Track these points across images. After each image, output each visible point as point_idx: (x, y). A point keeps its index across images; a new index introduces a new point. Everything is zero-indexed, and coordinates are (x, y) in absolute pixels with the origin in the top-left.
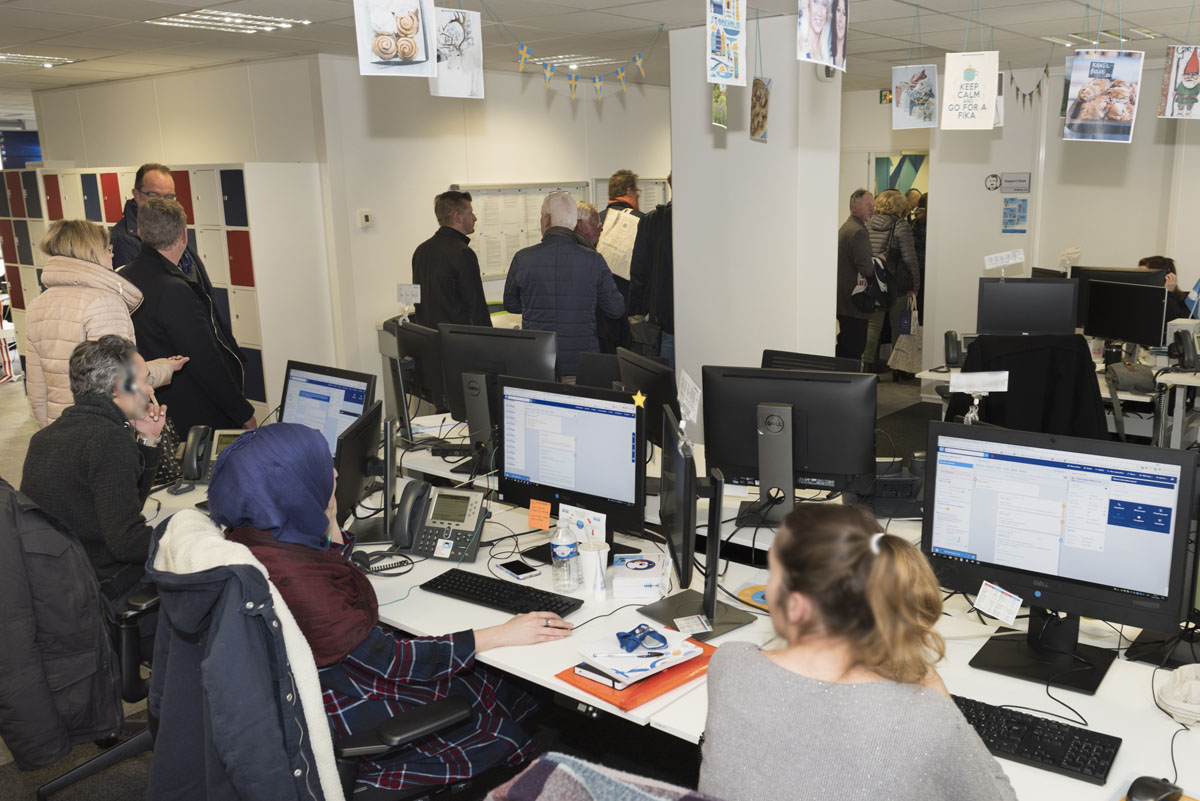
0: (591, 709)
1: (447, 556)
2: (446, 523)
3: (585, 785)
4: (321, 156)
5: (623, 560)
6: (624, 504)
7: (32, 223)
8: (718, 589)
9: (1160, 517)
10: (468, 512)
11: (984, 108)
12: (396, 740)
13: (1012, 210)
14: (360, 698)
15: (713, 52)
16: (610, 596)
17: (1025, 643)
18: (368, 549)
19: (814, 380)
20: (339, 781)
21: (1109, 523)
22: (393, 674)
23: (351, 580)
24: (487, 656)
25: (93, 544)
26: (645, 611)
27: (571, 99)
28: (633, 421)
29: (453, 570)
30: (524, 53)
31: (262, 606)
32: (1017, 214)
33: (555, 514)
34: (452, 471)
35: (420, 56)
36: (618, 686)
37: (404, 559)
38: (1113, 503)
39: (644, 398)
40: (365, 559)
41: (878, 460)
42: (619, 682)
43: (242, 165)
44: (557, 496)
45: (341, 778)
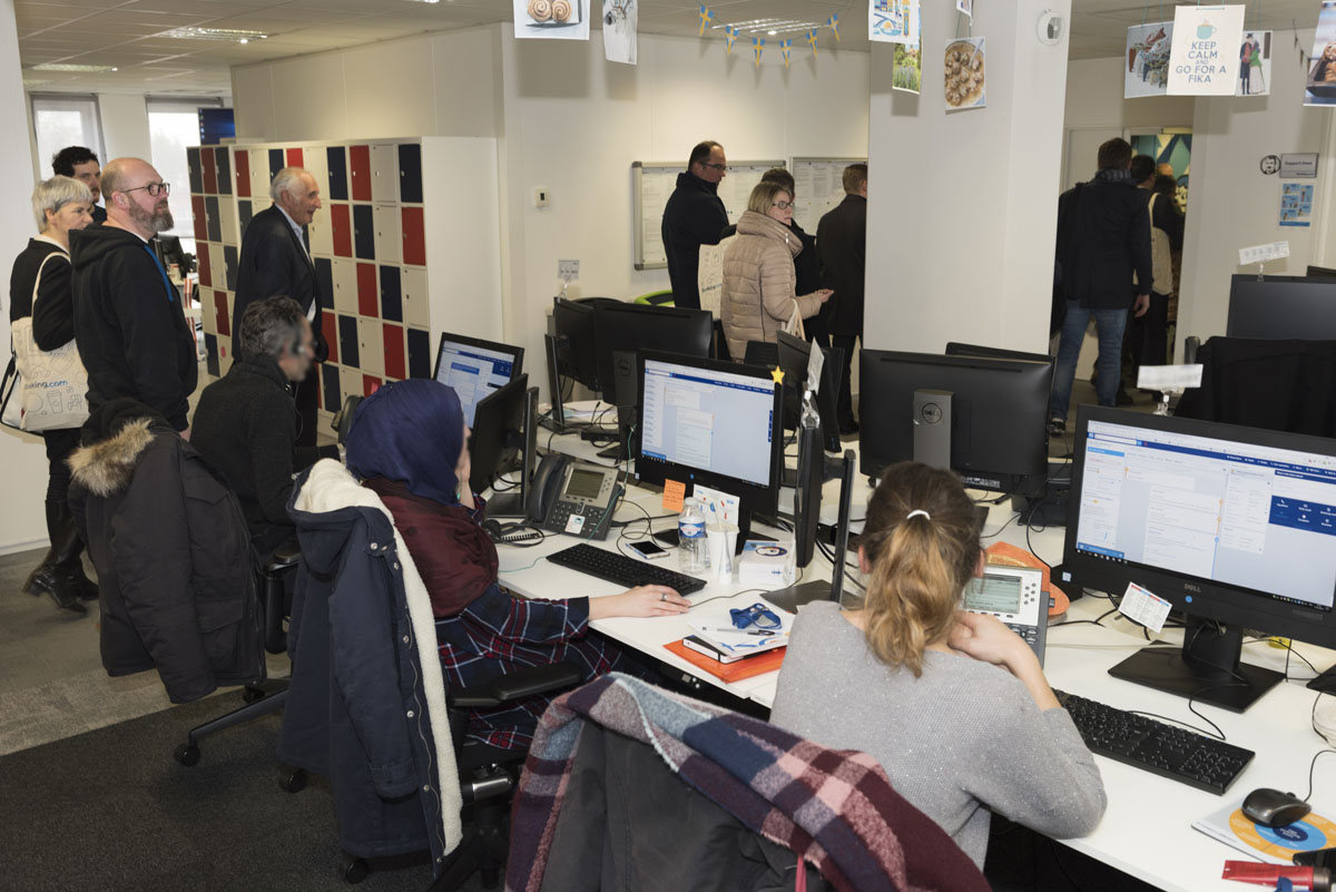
0: (694, 680)
1: (578, 532)
2: (579, 498)
3: (634, 696)
4: (499, 131)
5: (754, 546)
6: (758, 486)
7: (221, 198)
8: (845, 578)
9: (1328, 517)
10: (602, 488)
11: (1223, 69)
12: (505, 695)
13: (1293, 199)
14: (476, 655)
15: (877, 7)
16: (735, 580)
17: (1180, 658)
18: (502, 521)
19: (979, 368)
20: (449, 729)
21: (1271, 521)
22: (507, 632)
23: (475, 538)
24: (600, 624)
25: (248, 501)
26: (768, 596)
27: (755, 64)
28: (771, 398)
29: (581, 545)
30: (705, 17)
31: (385, 548)
32: (1299, 203)
33: (689, 493)
34: (599, 455)
35: (573, 18)
36: (723, 659)
37: (535, 532)
38: (1275, 500)
39: (783, 374)
40: (498, 530)
41: (1050, 460)
42: (724, 655)
43: (420, 138)
44: (692, 476)
45: (451, 726)
